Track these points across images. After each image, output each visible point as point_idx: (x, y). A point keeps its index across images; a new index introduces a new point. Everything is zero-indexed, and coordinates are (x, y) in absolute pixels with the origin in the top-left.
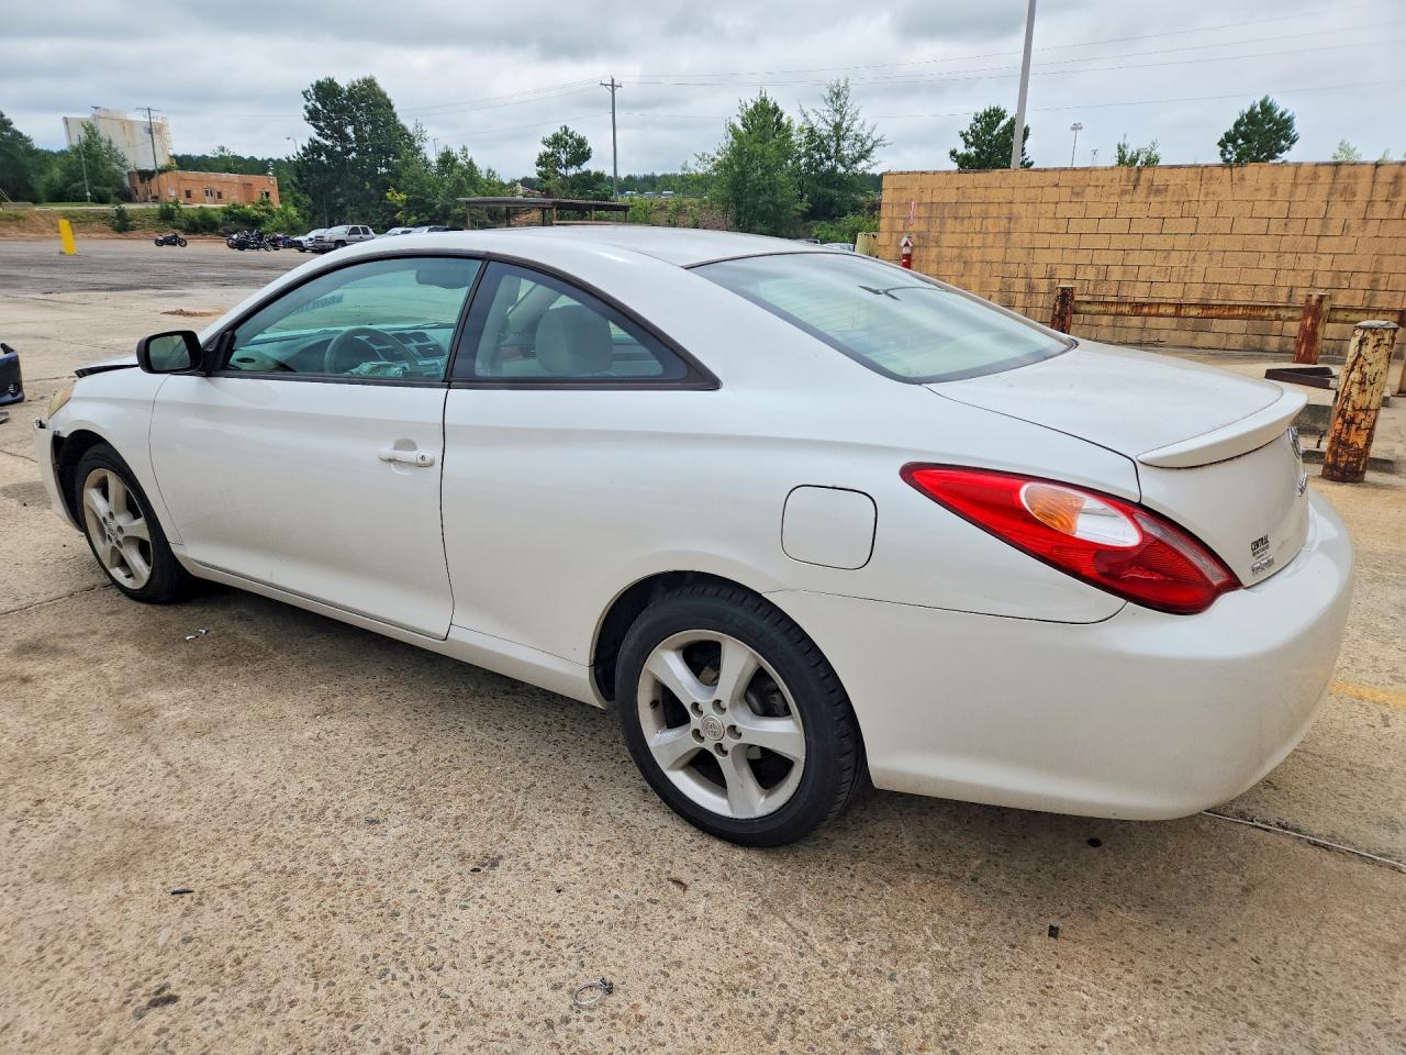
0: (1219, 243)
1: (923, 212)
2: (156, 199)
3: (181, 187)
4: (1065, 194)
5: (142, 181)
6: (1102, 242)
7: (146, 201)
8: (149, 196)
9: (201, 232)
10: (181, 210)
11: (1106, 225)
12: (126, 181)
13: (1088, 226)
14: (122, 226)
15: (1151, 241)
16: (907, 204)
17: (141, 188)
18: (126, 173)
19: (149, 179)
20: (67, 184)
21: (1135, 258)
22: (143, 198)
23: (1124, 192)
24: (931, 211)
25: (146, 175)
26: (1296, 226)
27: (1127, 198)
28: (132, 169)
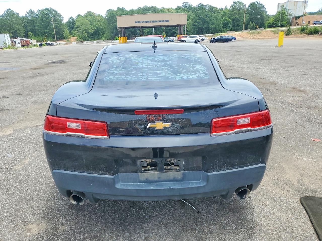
2: (298, 25)
3: (307, 20)
5: (296, 19)
7: (295, 26)
8: (297, 24)
9: (313, 34)
10: (307, 27)
12: (291, 20)
14: (288, 33)
17: (295, 22)
18: (291, 18)
19: (298, 19)
20: (273, 23)
22: (294, 25)
25: (298, 17)
28: (293, 16)
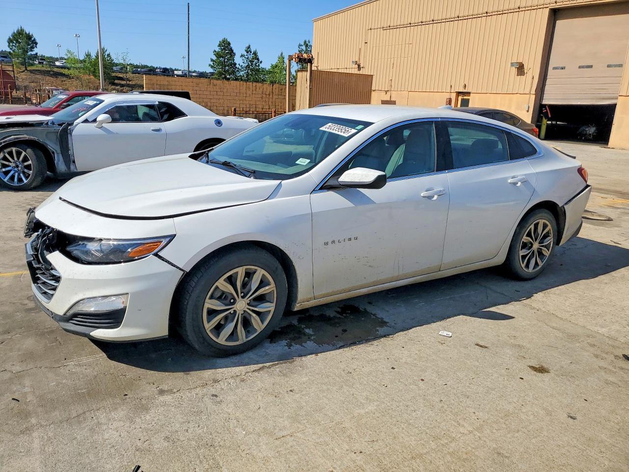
0: (228, 98)
1: (158, 87)
4: (195, 85)
6: (205, 97)
11: (205, 93)
13: (201, 92)
15: (216, 97)
16: (153, 84)
21: (212, 101)
23: (208, 85)
24: (160, 86)
26: (242, 94)
27: (209, 86)
